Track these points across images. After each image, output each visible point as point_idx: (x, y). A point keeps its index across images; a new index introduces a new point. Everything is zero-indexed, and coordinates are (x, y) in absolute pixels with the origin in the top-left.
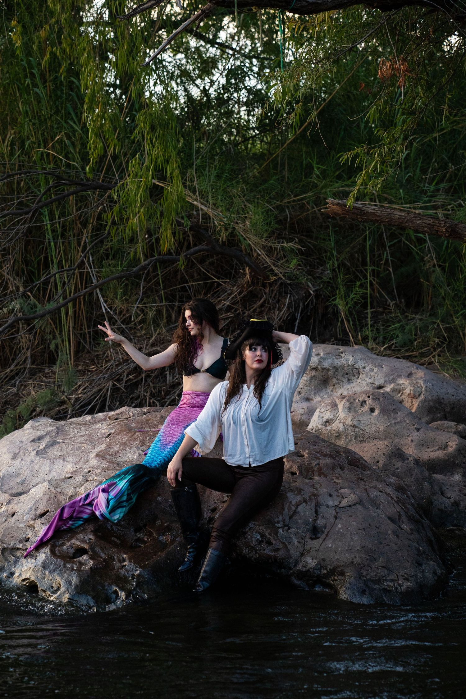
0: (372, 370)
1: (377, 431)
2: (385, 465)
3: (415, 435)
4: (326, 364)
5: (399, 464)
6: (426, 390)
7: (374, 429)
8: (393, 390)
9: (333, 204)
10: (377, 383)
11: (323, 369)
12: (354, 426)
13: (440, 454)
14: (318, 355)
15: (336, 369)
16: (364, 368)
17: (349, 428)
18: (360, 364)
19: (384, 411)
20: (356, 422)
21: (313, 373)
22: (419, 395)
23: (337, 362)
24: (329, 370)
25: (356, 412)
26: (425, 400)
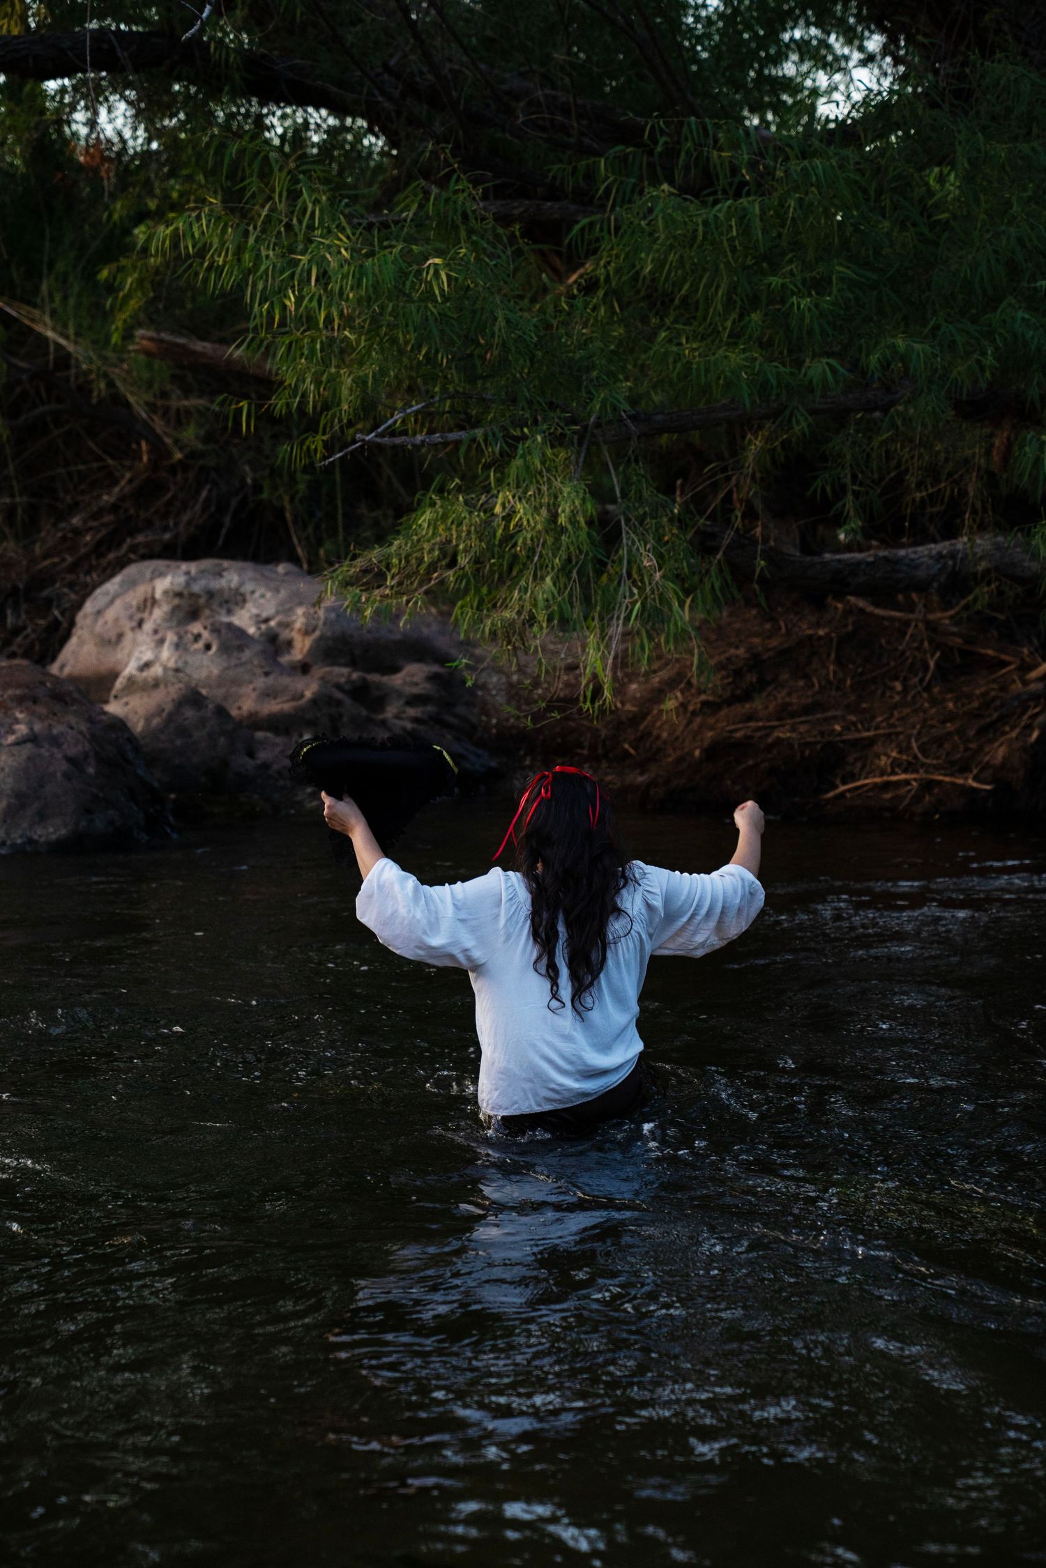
0: (263, 596)
1: (208, 677)
2: (170, 715)
3: (261, 682)
4: (196, 588)
5: (189, 713)
6: (325, 624)
7: (204, 673)
8: (280, 624)
9: (143, 338)
10: (265, 615)
11: (192, 595)
12: (177, 670)
13: (287, 707)
14: (188, 573)
15: (211, 594)
16: (253, 592)
17: (171, 673)
18: (248, 587)
19: (225, 649)
20: (180, 664)
21: (176, 601)
22: (314, 630)
23: (216, 584)
24: (198, 596)
25: (186, 650)
26: (321, 638)
